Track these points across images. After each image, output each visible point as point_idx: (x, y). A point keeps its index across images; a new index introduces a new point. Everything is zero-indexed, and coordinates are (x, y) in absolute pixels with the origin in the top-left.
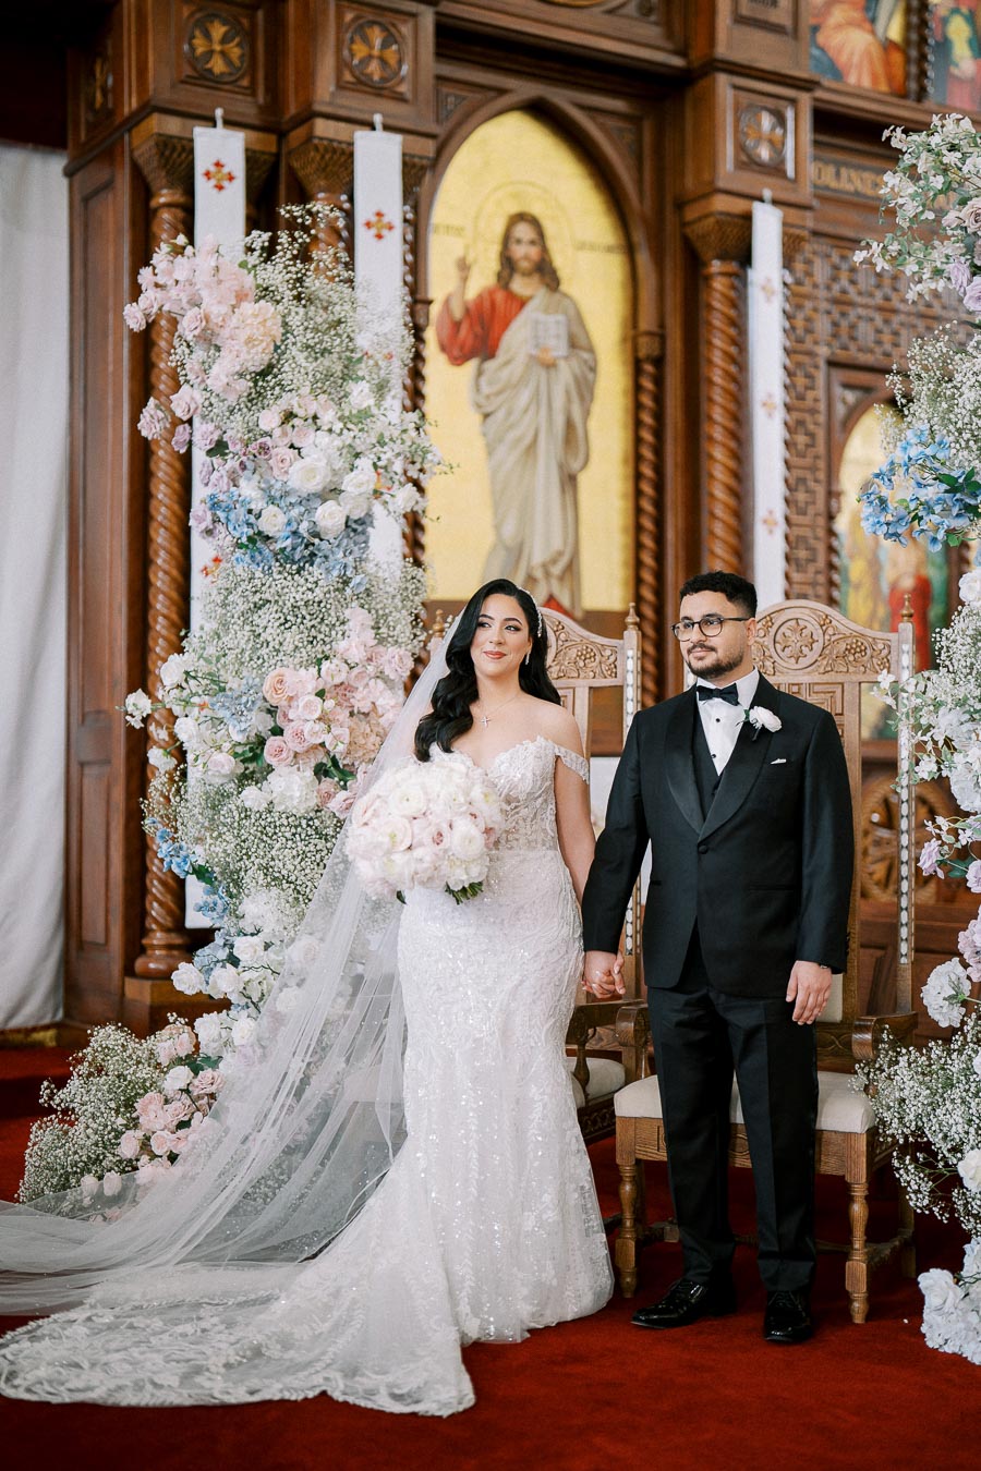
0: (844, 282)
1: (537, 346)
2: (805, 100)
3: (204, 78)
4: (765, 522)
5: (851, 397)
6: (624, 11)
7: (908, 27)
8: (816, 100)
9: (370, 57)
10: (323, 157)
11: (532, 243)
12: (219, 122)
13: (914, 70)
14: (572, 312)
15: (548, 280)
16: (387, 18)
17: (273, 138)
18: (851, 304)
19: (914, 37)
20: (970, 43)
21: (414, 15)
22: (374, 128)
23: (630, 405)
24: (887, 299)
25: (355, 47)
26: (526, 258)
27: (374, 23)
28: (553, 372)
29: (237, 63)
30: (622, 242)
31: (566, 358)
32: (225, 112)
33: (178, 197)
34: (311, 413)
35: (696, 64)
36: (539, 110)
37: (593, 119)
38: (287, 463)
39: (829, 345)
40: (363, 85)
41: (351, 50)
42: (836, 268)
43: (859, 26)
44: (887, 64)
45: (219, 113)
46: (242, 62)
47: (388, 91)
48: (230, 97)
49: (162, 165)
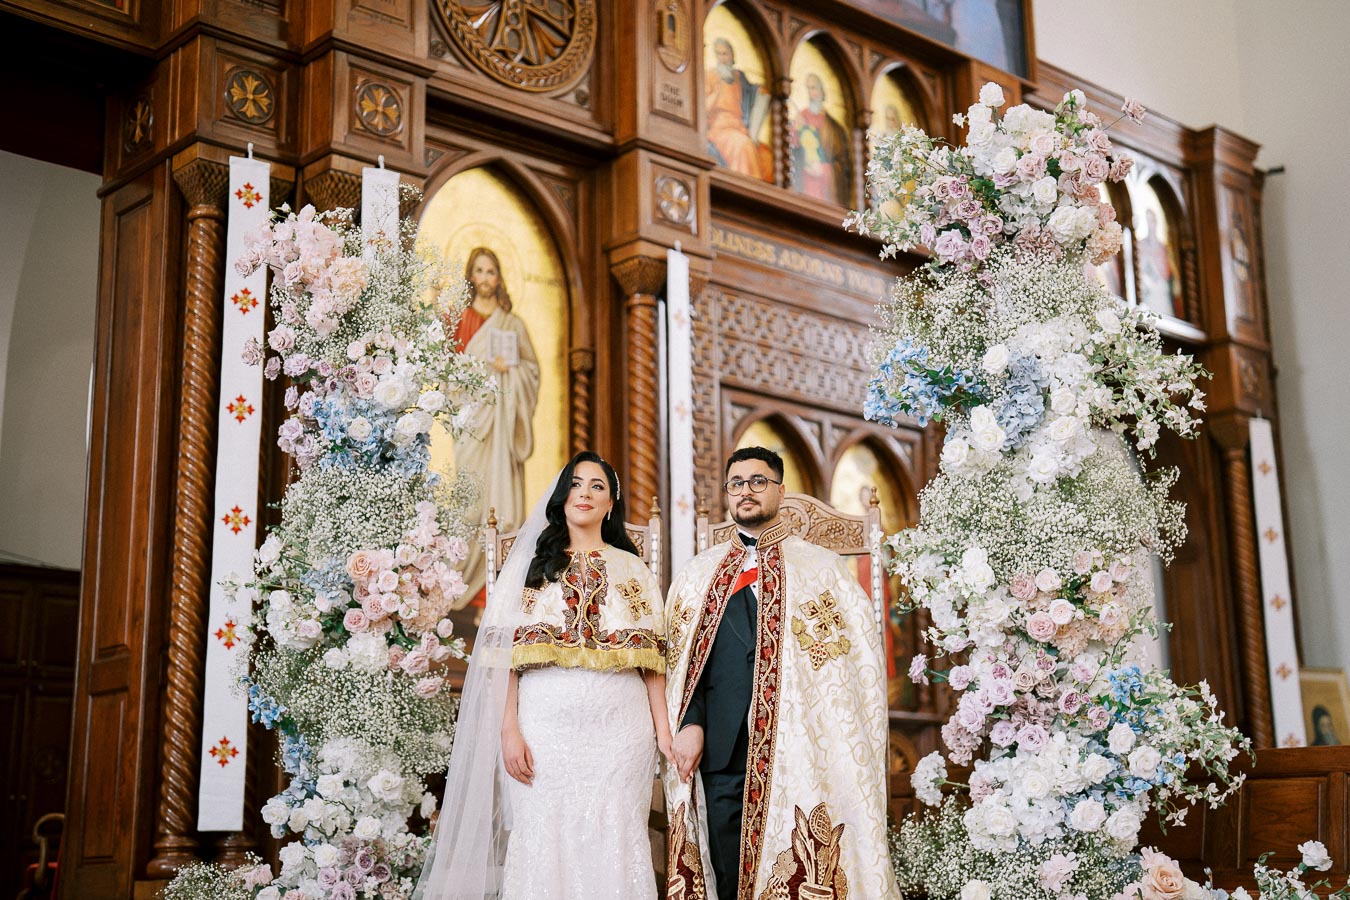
0: (731, 321)
1: (493, 355)
2: (705, 177)
3: (239, 119)
4: (680, 504)
5: (739, 413)
6: (566, 99)
7: (773, 134)
8: (712, 178)
9: (376, 112)
10: (336, 185)
11: (490, 272)
12: (250, 154)
13: (779, 165)
14: (521, 331)
15: (501, 302)
16: (388, 84)
17: (292, 170)
18: (737, 339)
19: (778, 142)
20: (818, 150)
21: (410, 84)
22: (378, 166)
23: (567, 409)
24: (764, 337)
25: (363, 103)
26: (486, 284)
27: (380, 86)
28: (505, 376)
29: (265, 109)
30: (560, 277)
31: (517, 367)
32: (254, 145)
33: (212, 210)
34: (390, 347)
35: (621, 143)
36: (497, 170)
37: (539, 178)
38: (371, 385)
39: (721, 370)
40: (369, 132)
41: (360, 105)
42: (725, 310)
43: (738, 129)
44: (760, 160)
45: (250, 146)
46: (269, 110)
47: (389, 139)
48: (256, 134)
49: (202, 184)
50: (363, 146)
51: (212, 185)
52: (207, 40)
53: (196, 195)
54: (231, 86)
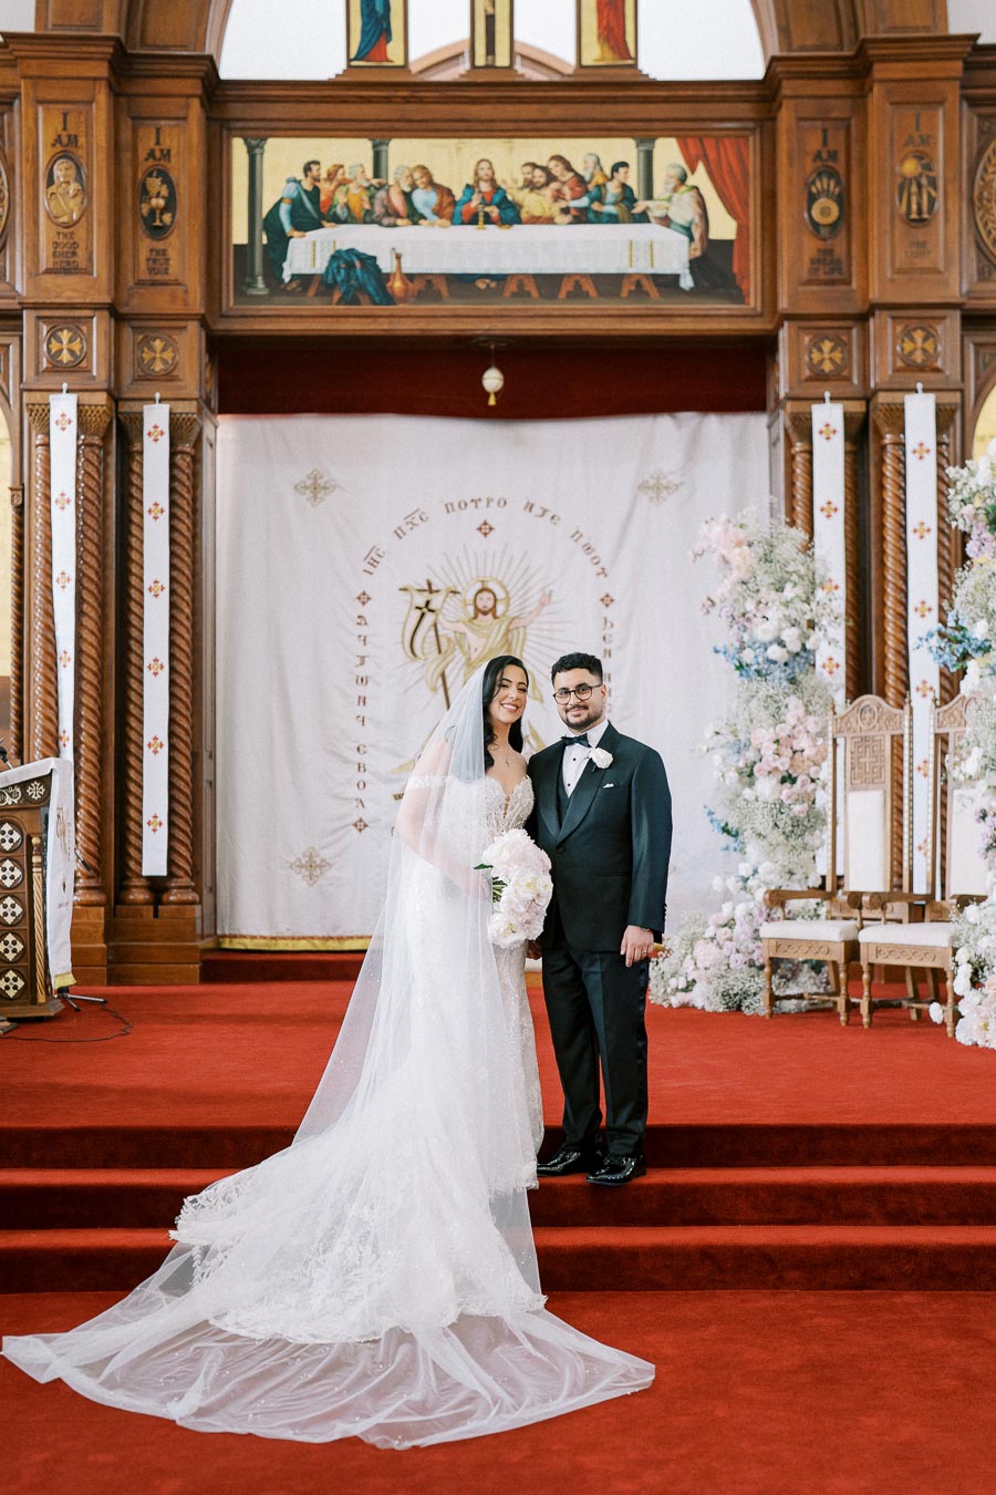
3: (819, 377)
9: (915, 349)
10: (884, 415)
12: (827, 400)
16: (925, 324)
17: (863, 403)
21: (940, 317)
22: (917, 392)
25: (905, 345)
27: (919, 327)
29: (839, 362)
32: (832, 393)
33: (807, 447)
40: (911, 367)
41: (902, 348)
45: (827, 395)
46: (842, 362)
47: (927, 368)
48: (834, 383)
49: (794, 430)
50: (904, 379)
51: (802, 428)
52: (791, 323)
53: (794, 437)
54: (811, 352)
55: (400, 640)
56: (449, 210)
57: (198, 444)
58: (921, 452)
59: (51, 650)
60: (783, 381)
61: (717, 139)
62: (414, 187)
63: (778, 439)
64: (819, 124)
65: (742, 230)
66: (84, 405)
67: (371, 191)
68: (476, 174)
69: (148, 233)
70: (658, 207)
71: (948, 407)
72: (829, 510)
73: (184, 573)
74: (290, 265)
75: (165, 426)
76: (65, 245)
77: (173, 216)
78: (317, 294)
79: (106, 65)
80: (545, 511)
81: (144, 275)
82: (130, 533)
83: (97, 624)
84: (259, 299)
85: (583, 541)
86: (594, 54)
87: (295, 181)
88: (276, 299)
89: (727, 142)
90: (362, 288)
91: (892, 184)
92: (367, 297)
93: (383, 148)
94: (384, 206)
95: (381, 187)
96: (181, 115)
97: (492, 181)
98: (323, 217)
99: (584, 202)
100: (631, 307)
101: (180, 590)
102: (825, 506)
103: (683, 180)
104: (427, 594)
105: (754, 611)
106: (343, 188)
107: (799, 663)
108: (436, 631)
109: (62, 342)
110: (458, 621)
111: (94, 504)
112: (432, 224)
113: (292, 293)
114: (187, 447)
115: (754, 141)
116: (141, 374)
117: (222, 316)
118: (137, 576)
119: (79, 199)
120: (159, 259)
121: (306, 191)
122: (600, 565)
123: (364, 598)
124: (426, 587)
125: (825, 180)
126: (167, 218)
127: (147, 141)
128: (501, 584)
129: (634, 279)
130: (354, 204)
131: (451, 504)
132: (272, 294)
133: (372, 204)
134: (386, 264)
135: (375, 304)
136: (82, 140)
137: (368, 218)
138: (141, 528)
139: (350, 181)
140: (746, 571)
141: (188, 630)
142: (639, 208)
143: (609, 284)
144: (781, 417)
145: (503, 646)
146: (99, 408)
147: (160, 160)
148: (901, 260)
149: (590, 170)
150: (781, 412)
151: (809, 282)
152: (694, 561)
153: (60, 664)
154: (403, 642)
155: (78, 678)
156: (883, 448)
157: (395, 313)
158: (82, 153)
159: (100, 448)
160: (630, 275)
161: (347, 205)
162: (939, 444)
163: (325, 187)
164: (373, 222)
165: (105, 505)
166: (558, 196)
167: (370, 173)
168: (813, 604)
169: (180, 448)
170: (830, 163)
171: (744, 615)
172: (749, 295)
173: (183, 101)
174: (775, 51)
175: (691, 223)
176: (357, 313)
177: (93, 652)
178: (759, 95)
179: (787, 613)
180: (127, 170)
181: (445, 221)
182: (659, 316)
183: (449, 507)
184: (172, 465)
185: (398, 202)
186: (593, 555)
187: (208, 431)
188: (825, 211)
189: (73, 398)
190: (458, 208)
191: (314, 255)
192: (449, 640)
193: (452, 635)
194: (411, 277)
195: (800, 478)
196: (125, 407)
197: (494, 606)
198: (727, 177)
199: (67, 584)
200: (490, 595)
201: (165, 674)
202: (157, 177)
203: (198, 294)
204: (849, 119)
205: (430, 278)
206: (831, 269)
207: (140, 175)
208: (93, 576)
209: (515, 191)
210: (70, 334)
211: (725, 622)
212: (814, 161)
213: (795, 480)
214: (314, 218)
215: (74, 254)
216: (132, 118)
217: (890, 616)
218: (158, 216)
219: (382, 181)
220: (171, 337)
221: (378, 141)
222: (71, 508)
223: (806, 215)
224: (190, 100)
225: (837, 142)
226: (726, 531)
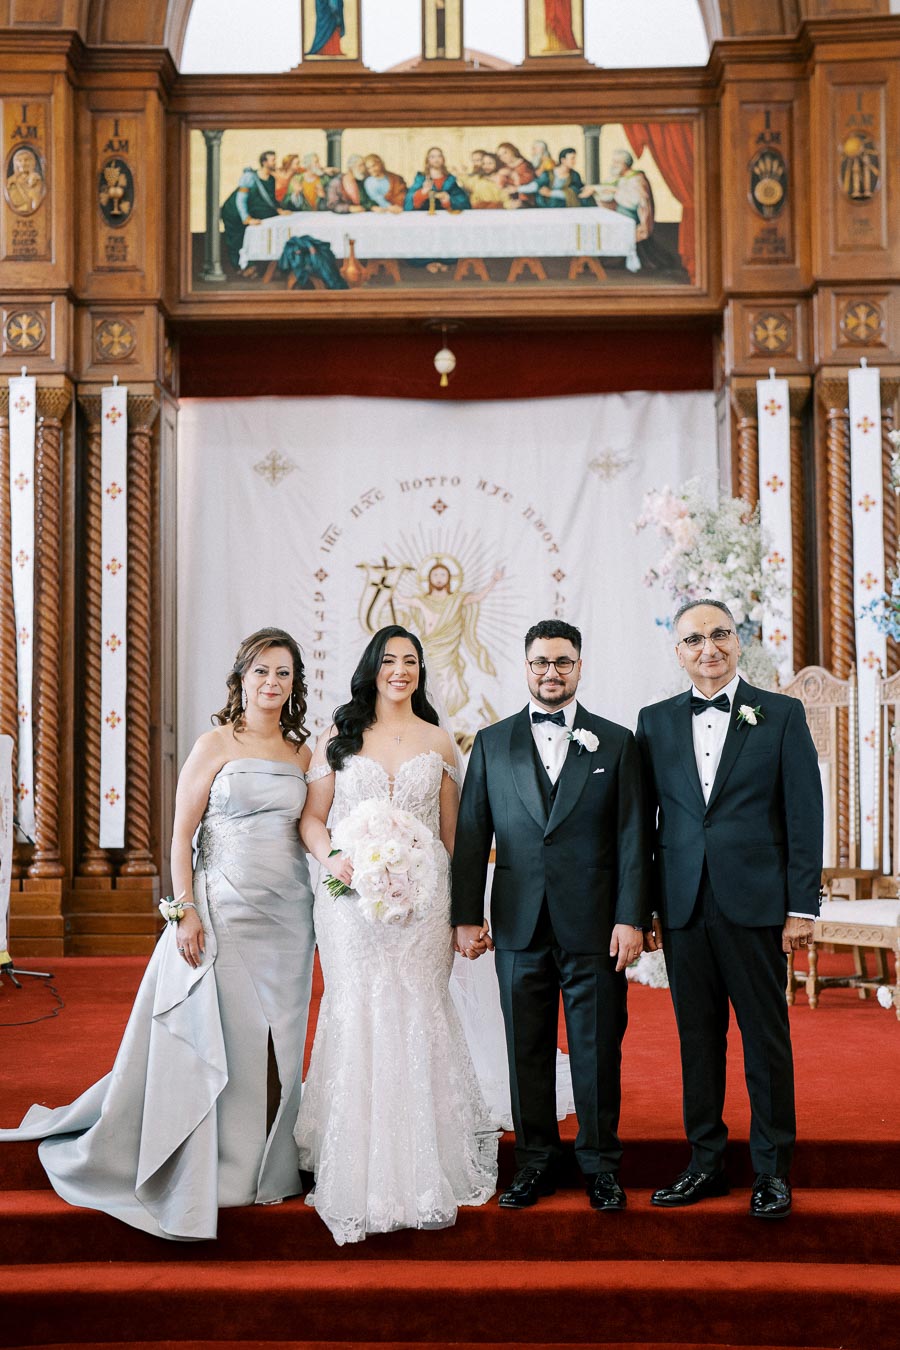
3: (763, 353)
9: (858, 325)
10: (828, 390)
12: (772, 376)
16: (868, 299)
17: (807, 379)
21: (888, 294)
22: (860, 366)
25: (849, 321)
27: (861, 303)
29: (783, 338)
32: (776, 369)
33: (752, 423)
40: (855, 343)
41: (846, 323)
45: (772, 371)
46: (787, 338)
47: (872, 343)
48: (780, 360)
49: (740, 406)
50: (848, 354)
51: (748, 404)
52: (737, 302)
53: (739, 413)
54: (755, 330)
55: (356, 615)
56: (401, 197)
57: (156, 425)
58: (866, 426)
59: (10, 627)
60: (728, 359)
61: (662, 124)
62: (367, 175)
63: (724, 416)
64: (762, 107)
65: (687, 213)
66: (42, 388)
67: (325, 180)
68: (427, 161)
69: (107, 221)
70: (604, 192)
71: (892, 382)
72: (775, 483)
73: (141, 552)
74: (247, 252)
75: (122, 408)
76: (25, 233)
77: (131, 206)
78: (274, 279)
79: (64, 59)
80: (497, 489)
81: (103, 262)
82: (89, 512)
83: (55, 601)
84: (217, 285)
85: (535, 518)
86: (542, 45)
87: (251, 171)
88: (234, 284)
89: (672, 128)
90: (316, 273)
91: (835, 162)
92: (322, 283)
93: (337, 138)
94: (338, 194)
95: (334, 176)
96: (138, 105)
97: (443, 168)
98: (278, 205)
99: (532, 187)
100: (579, 288)
101: (138, 568)
102: (771, 480)
103: (629, 165)
104: (383, 570)
105: (697, 583)
106: (298, 177)
107: (743, 635)
108: (392, 605)
109: (21, 327)
110: (413, 597)
111: (52, 485)
112: (385, 211)
113: (249, 279)
114: (145, 429)
115: (699, 127)
116: (99, 357)
117: (181, 302)
118: (96, 555)
119: (38, 188)
120: (117, 246)
121: (261, 181)
122: (552, 541)
123: (321, 575)
124: (382, 564)
125: (768, 160)
126: (125, 206)
127: (106, 134)
128: (455, 560)
129: (582, 262)
130: (308, 192)
131: (407, 483)
132: (229, 280)
133: (326, 192)
134: (339, 250)
135: (329, 288)
136: (41, 132)
137: (322, 206)
138: (99, 507)
139: (304, 171)
140: (688, 543)
141: (145, 607)
142: (586, 193)
143: (558, 266)
144: (727, 395)
145: (457, 621)
146: (57, 391)
147: (118, 150)
148: (845, 237)
149: (539, 156)
150: (727, 389)
151: (754, 261)
152: (637, 533)
153: (19, 641)
154: (359, 618)
155: (37, 654)
156: (828, 422)
157: (348, 297)
158: (42, 144)
159: (59, 430)
160: (578, 258)
161: (302, 194)
162: (884, 418)
163: (281, 177)
164: (326, 209)
165: (65, 486)
166: (507, 182)
167: (324, 162)
168: (757, 575)
169: (138, 429)
170: (773, 145)
171: (687, 587)
172: (694, 276)
173: (140, 93)
174: (718, 35)
175: (637, 206)
176: (311, 297)
177: (51, 629)
178: (703, 81)
179: (730, 584)
180: (87, 162)
181: (396, 208)
182: (606, 297)
183: (405, 486)
184: (130, 446)
185: (351, 189)
186: (546, 531)
187: (167, 413)
188: (768, 192)
189: (32, 380)
190: (411, 195)
191: (270, 241)
192: (404, 614)
193: (407, 610)
194: (364, 262)
195: (746, 454)
196: (86, 390)
197: (448, 583)
198: (672, 162)
199: (25, 563)
200: (445, 572)
201: (122, 650)
202: (116, 167)
203: (155, 278)
204: (791, 102)
205: (382, 262)
206: (775, 247)
207: (99, 166)
208: (51, 554)
209: (464, 178)
210: (29, 320)
211: (668, 594)
212: (757, 142)
213: (741, 455)
214: (269, 207)
215: (33, 241)
216: (92, 111)
217: (836, 588)
218: (116, 204)
219: (336, 169)
220: (129, 322)
221: (331, 131)
222: (30, 488)
223: (750, 196)
224: (148, 92)
225: (780, 124)
226: (668, 502)
